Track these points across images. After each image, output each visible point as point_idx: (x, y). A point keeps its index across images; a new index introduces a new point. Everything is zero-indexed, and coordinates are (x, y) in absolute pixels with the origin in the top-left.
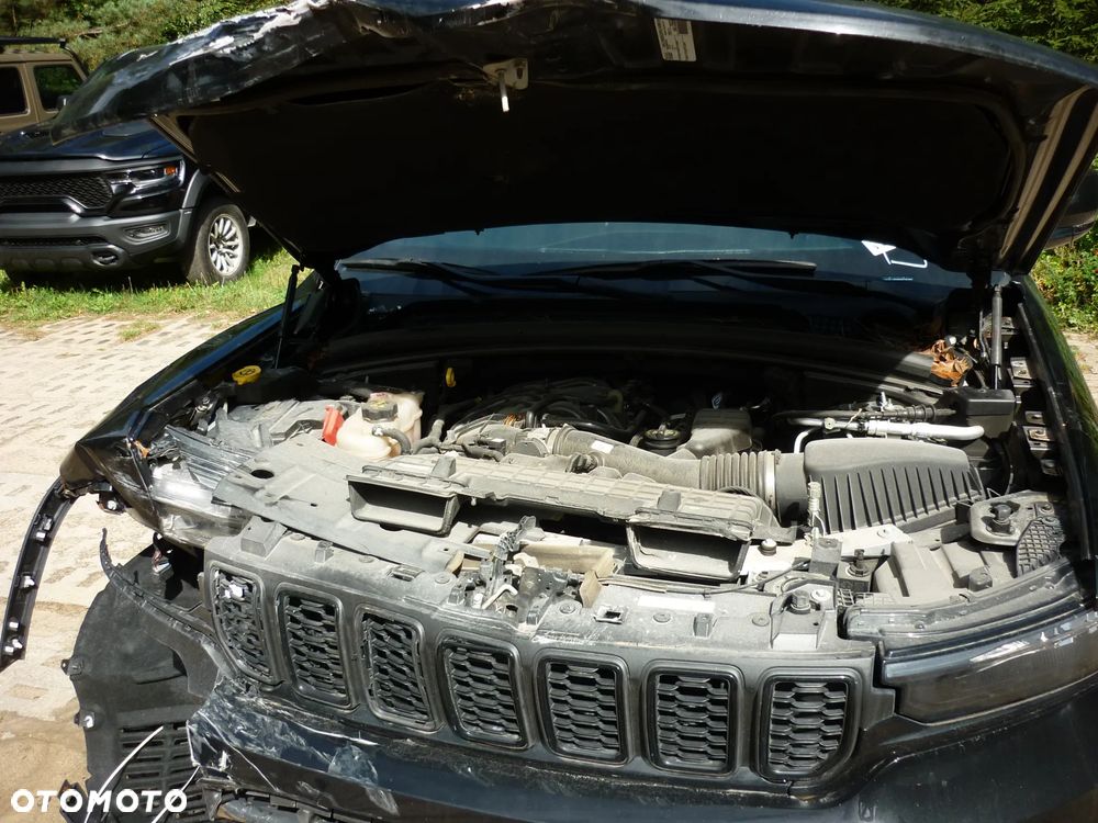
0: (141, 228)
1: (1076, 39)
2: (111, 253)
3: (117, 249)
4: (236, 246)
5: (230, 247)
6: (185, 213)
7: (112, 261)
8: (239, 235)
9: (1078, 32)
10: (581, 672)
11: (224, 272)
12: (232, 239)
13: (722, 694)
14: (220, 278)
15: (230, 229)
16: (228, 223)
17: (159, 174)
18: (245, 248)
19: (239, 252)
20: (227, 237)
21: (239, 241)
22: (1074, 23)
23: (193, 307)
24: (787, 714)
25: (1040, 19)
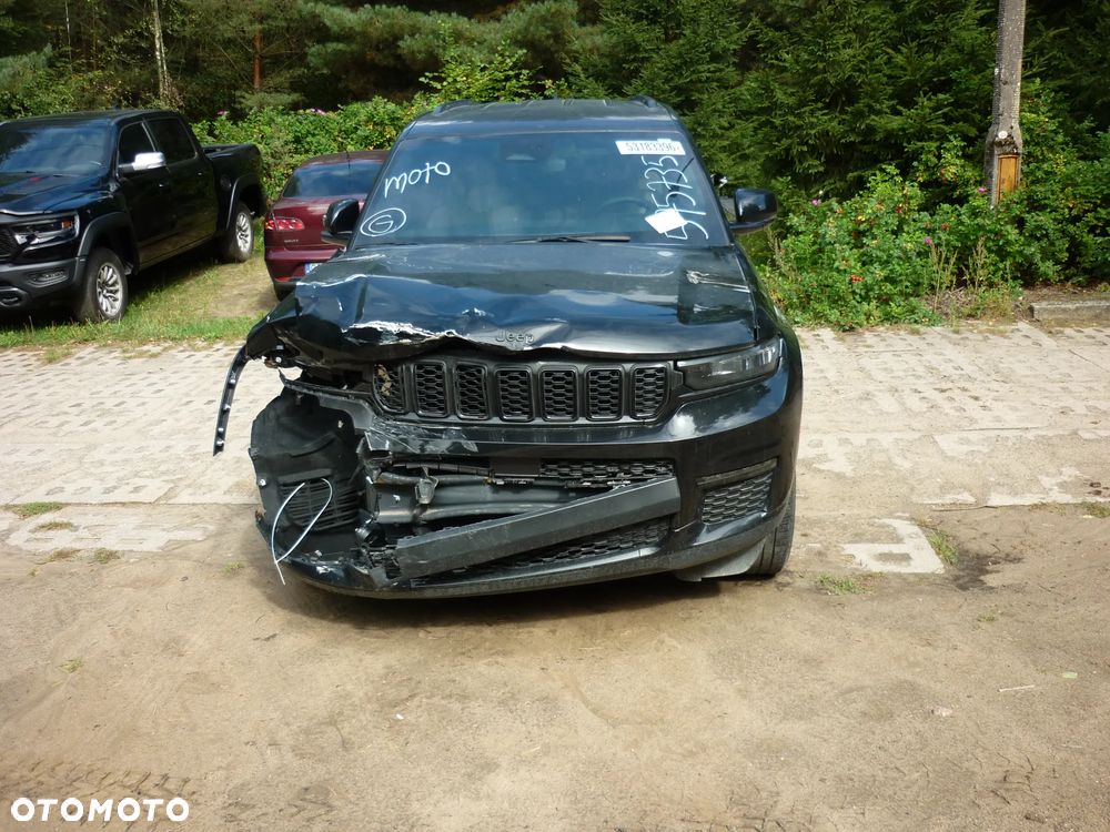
0: (40, 273)
1: (791, 118)
2: (13, 294)
3: (20, 291)
4: (116, 291)
5: (111, 292)
6: (79, 260)
7: (16, 302)
8: (120, 281)
9: (793, 114)
10: (558, 375)
11: (109, 313)
12: (113, 285)
13: (616, 377)
14: (107, 318)
15: (112, 277)
16: (111, 270)
17: (59, 228)
18: (124, 293)
19: (119, 295)
20: (110, 283)
21: (119, 287)
22: (789, 107)
23: (94, 339)
24: (640, 392)
25: (766, 104)
